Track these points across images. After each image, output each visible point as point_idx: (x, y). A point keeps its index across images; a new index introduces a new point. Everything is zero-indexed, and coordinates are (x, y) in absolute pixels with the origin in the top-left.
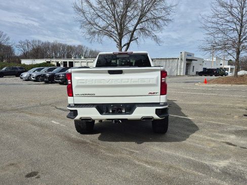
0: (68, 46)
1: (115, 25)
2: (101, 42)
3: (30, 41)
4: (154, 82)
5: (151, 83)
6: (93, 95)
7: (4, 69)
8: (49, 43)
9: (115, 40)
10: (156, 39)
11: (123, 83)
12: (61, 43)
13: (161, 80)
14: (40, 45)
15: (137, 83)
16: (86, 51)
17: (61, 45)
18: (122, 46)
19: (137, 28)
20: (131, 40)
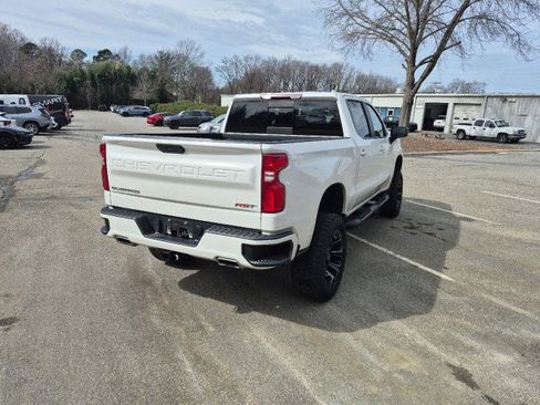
0: (312, 66)
1: (405, 13)
2: (368, 55)
3: (241, 58)
4: (247, 181)
5: (238, 180)
6: (136, 193)
7: (180, 114)
8: (275, 61)
9: (402, 52)
10: (519, 43)
11: (183, 175)
12: (298, 59)
13: (263, 176)
14: (258, 65)
15: (210, 178)
16: (350, 76)
17: (297, 64)
18: (417, 64)
19: (464, 16)
20: (442, 48)
